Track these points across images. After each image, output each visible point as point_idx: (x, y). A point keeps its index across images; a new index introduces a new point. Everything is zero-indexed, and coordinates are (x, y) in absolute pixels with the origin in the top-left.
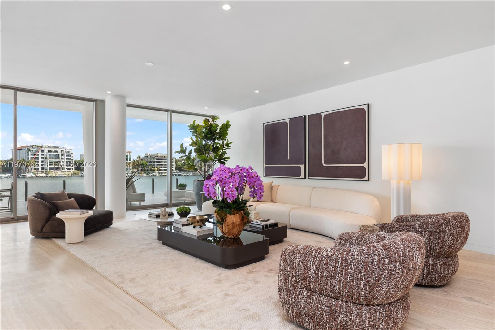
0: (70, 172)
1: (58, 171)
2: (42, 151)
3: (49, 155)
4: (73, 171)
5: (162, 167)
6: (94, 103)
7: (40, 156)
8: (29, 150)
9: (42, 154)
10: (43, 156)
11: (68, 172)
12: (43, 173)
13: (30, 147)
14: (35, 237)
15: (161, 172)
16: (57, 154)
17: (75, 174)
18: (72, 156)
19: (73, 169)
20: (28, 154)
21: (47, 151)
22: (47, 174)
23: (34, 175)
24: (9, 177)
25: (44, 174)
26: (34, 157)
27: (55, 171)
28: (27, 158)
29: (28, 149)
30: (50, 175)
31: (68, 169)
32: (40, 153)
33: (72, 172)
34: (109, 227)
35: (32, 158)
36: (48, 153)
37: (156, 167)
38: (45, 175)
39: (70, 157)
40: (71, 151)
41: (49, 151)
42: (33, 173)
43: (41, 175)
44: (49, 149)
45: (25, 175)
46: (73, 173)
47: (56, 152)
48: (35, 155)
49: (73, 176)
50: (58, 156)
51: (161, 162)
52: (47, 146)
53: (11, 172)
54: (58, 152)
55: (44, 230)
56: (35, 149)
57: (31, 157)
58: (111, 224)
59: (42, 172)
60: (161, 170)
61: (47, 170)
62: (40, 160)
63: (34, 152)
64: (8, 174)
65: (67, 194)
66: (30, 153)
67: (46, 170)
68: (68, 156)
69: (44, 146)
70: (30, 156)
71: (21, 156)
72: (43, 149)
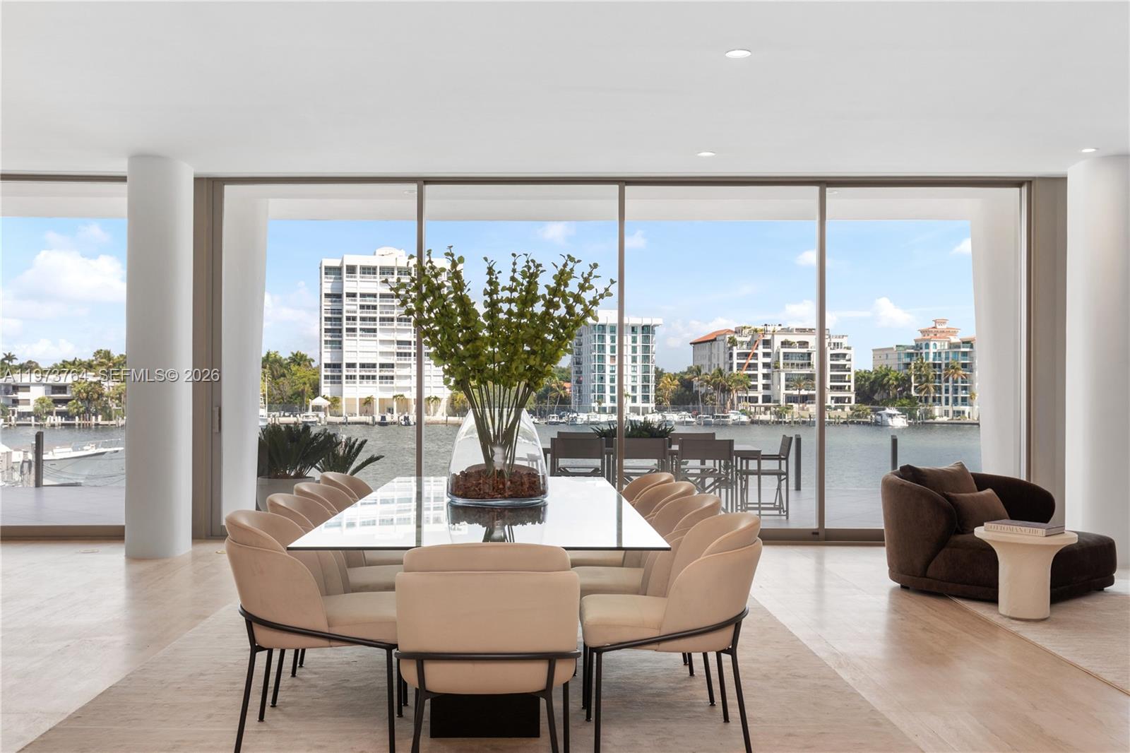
0: (843, 408)
1: (808, 406)
2: (767, 343)
3: (786, 355)
4: (851, 409)
6: (1024, 189)
7: (761, 360)
8: (733, 342)
9: (766, 355)
10: (768, 360)
11: (836, 408)
12: (769, 412)
13: (736, 332)
14: (902, 587)
16: (804, 350)
17: (858, 416)
18: (847, 357)
19: (849, 402)
20: (731, 356)
21: (780, 344)
22: (779, 415)
23: (745, 418)
24: (687, 422)
25: (771, 414)
26: (744, 364)
27: (801, 405)
28: (727, 367)
29: (730, 338)
30: (787, 418)
31: (838, 400)
32: (761, 350)
33: (847, 409)
34: (1101, 590)
35: (740, 366)
36: (783, 350)
38: (773, 418)
39: (842, 362)
40: (845, 342)
41: (783, 344)
42: (743, 412)
43: (763, 417)
44: (784, 338)
45: (723, 417)
46: (850, 412)
47: (804, 344)
48: (747, 355)
49: (852, 423)
50: (810, 359)
52: (779, 328)
53: (691, 406)
54: (810, 345)
55: (930, 572)
56: (748, 339)
57: (738, 363)
58: (1111, 582)
59: (767, 408)
61: (778, 401)
62: (761, 371)
63: (745, 346)
64: (684, 413)
65: (973, 475)
66: (736, 351)
67: (775, 402)
68: (836, 356)
69: (770, 329)
70: (735, 361)
71: (714, 361)
72: (768, 337)
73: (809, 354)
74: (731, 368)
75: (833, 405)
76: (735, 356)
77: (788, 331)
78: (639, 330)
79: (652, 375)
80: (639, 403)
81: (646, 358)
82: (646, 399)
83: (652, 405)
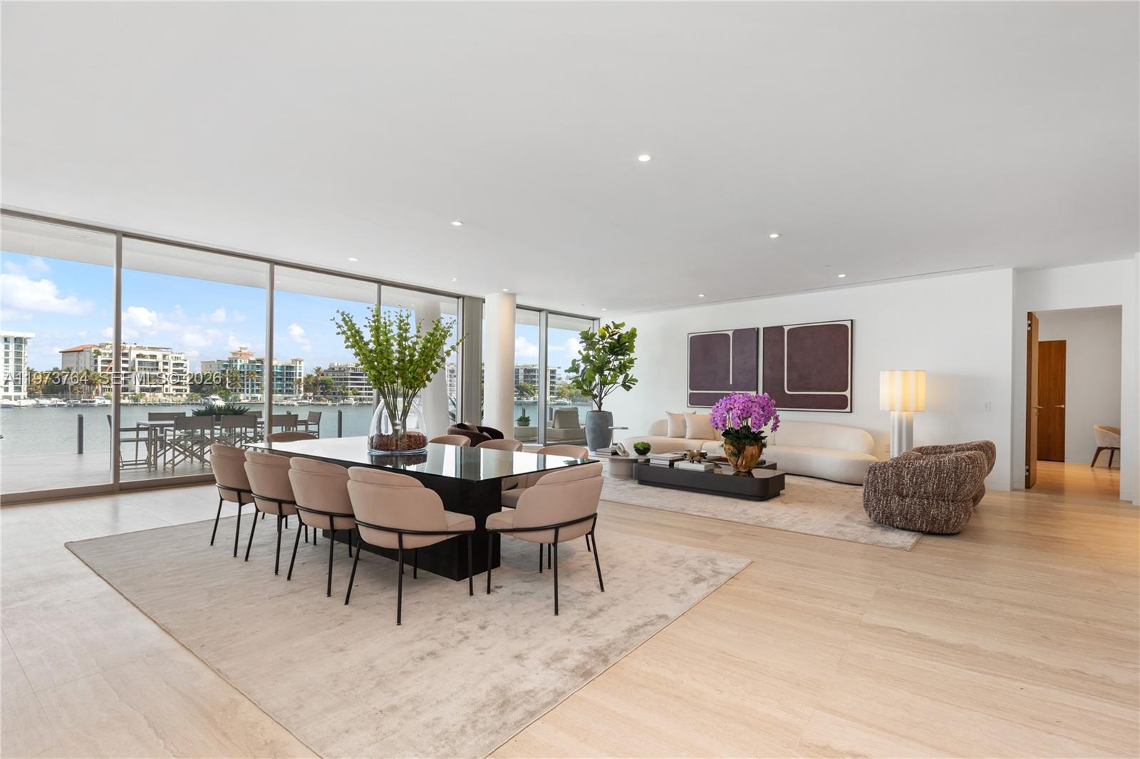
0: (181, 395)
1: (156, 394)
2: (125, 355)
3: (140, 363)
4: (187, 395)
5: (361, 389)
8: (98, 353)
9: (125, 362)
10: (126, 365)
11: (176, 395)
12: (127, 398)
13: (100, 347)
15: (360, 399)
16: (154, 360)
17: (192, 400)
18: (184, 366)
19: (186, 391)
20: (96, 361)
21: (135, 356)
22: (136, 399)
23: (108, 402)
24: (58, 405)
25: (128, 399)
26: (107, 367)
27: (152, 394)
28: (92, 369)
29: (95, 351)
30: (142, 401)
31: (178, 390)
33: (184, 396)
35: (103, 369)
36: (137, 360)
37: (351, 389)
38: (131, 402)
39: (180, 368)
40: (183, 357)
41: (138, 356)
42: (107, 398)
43: (122, 401)
44: (138, 352)
45: (90, 402)
46: (186, 398)
47: (154, 357)
48: (109, 362)
49: (188, 404)
50: (158, 366)
51: (360, 380)
52: (135, 346)
53: (59, 395)
54: (158, 357)
56: (110, 352)
57: (102, 367)
59: (125, 396)
60: (360, 394)
61: (134, 391)
63: (108, 356)
64: (56, 399)
66: (100, 359)
67: (131, 391)
68: (177, 365)
69: (128, 346)
70: (100, 365)
71: (81, 364)
72: (126, 351)
73: (157, 363)
74: (96, 369)
75: (175, 393)
76: (99, 362)
77: (141, 348)
78: (12, 340)
79: (25, 374)
80: (11, 392)
81: (18, 361)
82: (18, 389)
83: (24, 393)
